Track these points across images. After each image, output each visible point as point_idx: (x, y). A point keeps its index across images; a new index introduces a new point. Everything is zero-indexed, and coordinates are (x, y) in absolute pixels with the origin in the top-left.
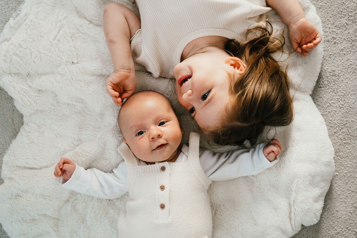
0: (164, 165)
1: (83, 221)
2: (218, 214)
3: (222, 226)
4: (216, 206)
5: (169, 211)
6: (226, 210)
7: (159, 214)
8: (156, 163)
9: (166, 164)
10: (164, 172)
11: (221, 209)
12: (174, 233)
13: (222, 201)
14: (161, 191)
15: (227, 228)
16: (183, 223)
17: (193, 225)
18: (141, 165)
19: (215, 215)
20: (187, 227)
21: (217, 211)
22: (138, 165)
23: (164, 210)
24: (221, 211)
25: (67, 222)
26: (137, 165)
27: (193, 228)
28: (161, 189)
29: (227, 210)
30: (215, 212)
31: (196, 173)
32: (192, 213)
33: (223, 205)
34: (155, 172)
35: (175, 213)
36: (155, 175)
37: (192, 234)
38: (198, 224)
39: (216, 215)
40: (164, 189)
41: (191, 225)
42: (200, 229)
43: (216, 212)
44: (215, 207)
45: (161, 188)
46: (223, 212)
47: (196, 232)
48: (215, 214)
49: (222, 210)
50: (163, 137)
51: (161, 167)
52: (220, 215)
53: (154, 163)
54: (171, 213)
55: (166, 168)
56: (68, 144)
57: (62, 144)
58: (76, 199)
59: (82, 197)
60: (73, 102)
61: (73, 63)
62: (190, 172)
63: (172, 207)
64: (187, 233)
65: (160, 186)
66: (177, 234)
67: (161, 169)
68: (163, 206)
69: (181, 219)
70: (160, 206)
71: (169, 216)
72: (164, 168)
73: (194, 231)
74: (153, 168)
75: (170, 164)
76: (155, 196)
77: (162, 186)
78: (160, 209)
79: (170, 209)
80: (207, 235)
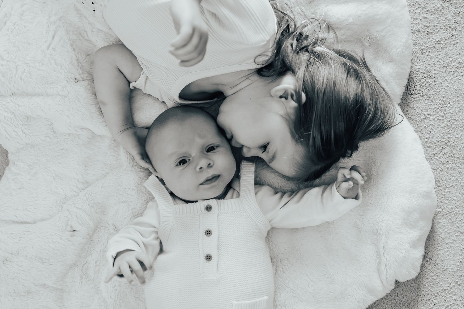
0: (210, 204)
1: (97, 291)
2: (280, 271)
3: (287, 287)
5: (218, 264)
7: (204, 267)
8: (198, 201)
9: (213, 203)
10: (210, 212)
12: (223, 292)
13: (285, 253)
14: (206, 237)
15: (292, 290)
16: (236, 279)
17: (249, 281)
18: (177, 204)
19: (276, 272)
20: (240, 284)
21: (279, 267)
24: (284, 267)
25: (75, 293)
26: (173, 204)
27: (249, 285)
29: (292, 265)
33: (286, 259)
34: (198, 213)
35: (225, 267)
36: (198, 216)
37: (247, 294)
38: (254, 280)
40: (210, 234)
41: (245, 281)
42: (257, 287)
43: (278, 268)
44: (276, 262)
45: (207, 233)
47: (252, 291)
49: (285, 266)
51: (205, 206)
52: (282, 273)
53: (196, 202)
54: (219, 266)
55: (213, 207)
56: (70, 188)
57: (62, 189)
58: (86, 262)
59: (93, 259)
60: (76, 131)
61: (76, 79)
62: (244, 212)
63: (221, 258)
64: (241, 291)
65: (205, 231)
66: (227, 293)
67: (205, 209)
68: (209, 257)
69: (233, 273)
70: (205, 258)
71: (218, 270)
72: (209, 207)
73: (249, 289)
74: (194, 207)
75: (217, 202)
76: (199, 244)
77: (208, 230)
78: (205, 261)
79: (218, 261)
80: (267, 295)
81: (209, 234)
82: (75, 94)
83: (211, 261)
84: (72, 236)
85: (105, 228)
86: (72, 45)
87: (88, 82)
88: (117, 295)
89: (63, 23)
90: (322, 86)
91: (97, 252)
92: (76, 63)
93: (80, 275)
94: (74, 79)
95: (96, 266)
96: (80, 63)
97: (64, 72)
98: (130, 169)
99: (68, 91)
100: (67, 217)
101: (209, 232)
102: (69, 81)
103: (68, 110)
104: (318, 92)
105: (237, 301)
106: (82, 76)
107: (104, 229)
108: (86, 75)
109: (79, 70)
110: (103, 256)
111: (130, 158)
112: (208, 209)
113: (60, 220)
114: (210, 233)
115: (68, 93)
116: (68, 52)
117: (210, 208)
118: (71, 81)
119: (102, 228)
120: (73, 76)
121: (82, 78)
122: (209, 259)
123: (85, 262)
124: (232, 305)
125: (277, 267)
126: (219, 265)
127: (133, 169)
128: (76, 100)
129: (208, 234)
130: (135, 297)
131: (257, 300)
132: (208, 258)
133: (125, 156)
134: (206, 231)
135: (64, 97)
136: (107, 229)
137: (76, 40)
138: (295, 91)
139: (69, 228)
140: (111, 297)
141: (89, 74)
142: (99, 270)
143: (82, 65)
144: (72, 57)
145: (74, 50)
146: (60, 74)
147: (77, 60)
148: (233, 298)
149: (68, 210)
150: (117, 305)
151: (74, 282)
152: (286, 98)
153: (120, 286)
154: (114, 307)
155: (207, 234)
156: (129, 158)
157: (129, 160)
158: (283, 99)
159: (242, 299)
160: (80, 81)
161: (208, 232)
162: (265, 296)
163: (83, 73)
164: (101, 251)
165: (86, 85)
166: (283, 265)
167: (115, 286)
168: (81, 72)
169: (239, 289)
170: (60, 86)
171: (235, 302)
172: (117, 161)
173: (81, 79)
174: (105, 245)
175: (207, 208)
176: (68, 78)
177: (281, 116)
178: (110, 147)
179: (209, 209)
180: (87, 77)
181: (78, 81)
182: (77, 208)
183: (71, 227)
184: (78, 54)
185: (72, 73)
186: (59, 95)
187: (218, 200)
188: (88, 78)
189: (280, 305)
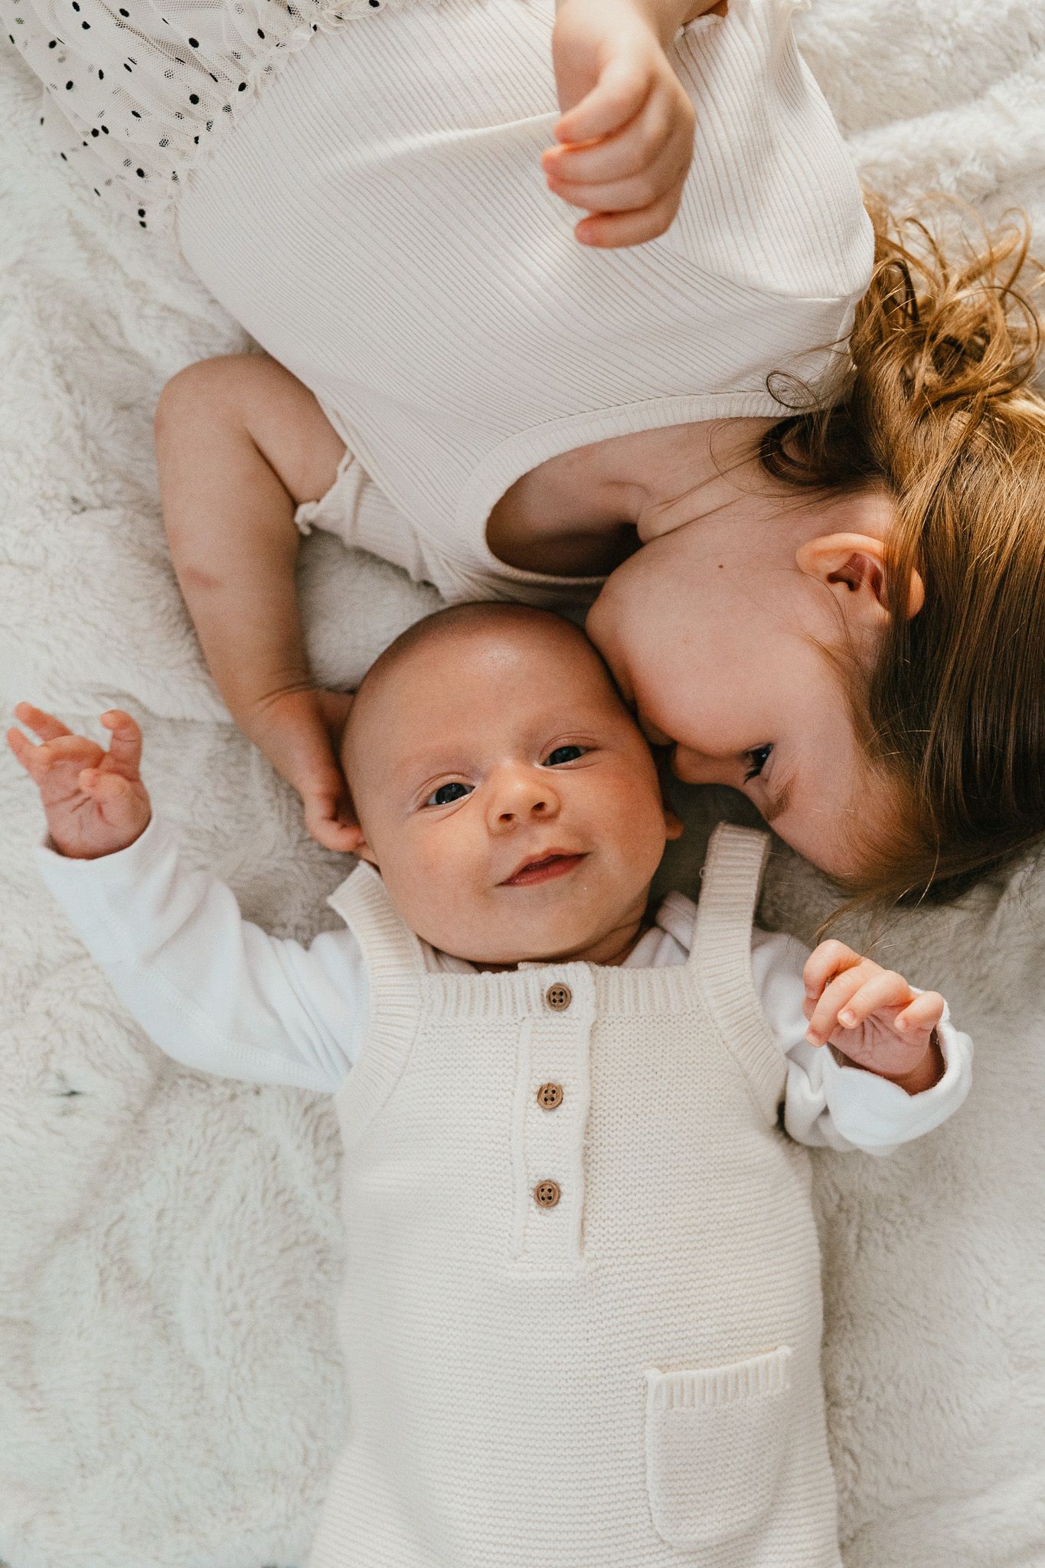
0: (564, 981)
1: (165, 1327)
2: (877, 1245)
3: (900, 1305)
4: (860, 1204)
5: (583, 1220)
6: (917, 1221)
7: (527, 1231)
8: (521, 966)
9: (577, 975)
10: (565, 1013)
11: (891, 1217)
12: (606, 1331)
13: (893, 1175)
14: (540, 1111)
15: (924, 1317)
16: (654, 1281)
17: (707, 1290)
18: (442, 970)
19: (857, 1254)
20: (672, 1303)
21: (869, 1230)
22: (429, 969)
23: (556, 1213)
24: (889, 1229)
25: (80, 1335)
26: (422, 969)
27: (707, 1306)
28: (542, 1101)
29: (922, 1220)
30: (859, 1236)
31: (732, 1026)
32: (702, 1232)
33: (898, 1199)
34: (514, 1011)
35: (612, 1231)
36: (515, 1028)
37: (701, 1339)
38: (730, 1287)
39: (862, 1254)
40: (557, 1101)
41: (692, 1292)
42: (741, 1312)
43: (865, 1234)
44: (857, 1209)
45: (543, 1095)
46: (898, 1231)
47: (723, 1327)
48: (860, 1248)
49: (893, 1223)
50: (563, 817)
51: (546, 989)
52: (882, 1251)
53: (511, 967)
54: (590, 1229)
55: (575, 994)
56: (55, 927)
57: (25, 931)
58: (122, 1218)
59: (149, 1205)
60: (77, 703)
61: (75, 500)
62: (699, 1022)
63: (596, 1195)
64: (676, 1329)
65: (538, 1089)
66: (621, 1336)
67: (545, 999)
68: (550, 1190)
69: (644, 1258)
70: (532, 1193)
71: (582, 1243)
72: (561, 994)
73: (709, 1322)
74: (503, 988)
75: (594, 973)
76: (510, 1139)
77: (549, 1085)
78: (533, 1208)
79: (584, 1209)
80: (789, 1345)
81: (553, 1099)
82: (72, 561)
83: (559, 1206)
84: (64, 1114)
85: (195, 1082)
86: (59, 370)
87: (120, 511)
88: (243, 1345)
89: (25, 285)
90: (999, 556)
91: (164, 1174)
92: (76, 441)
93: (97, 1265)
94: (70, 501)
95: (159, 1230)
96: (93, 438)
97: (32, 475)
98: (290, 853)
99: (46, 550)
100: (44, 1039)
101: (554, 1092)
102: (47, 507)
103: (46, 620)
104: (976, 576)
105: (660, 1367)
106: (100, 488)
107: (191, 1086)
108: (117, 485)
109: (89, 465)
110: (187, 1190)
111: (289, 807)
112: (554, 1001)
113: (18, 1053)
114: (554, 1096)
115: (46, 557)
116: (45, 397)
117: (563, 997)
118: (59, 511)
119: (180, 1082)
120: (64, 490)
121: (98, 496)
122: (550, 1198)
123: (115, 1217)
124: (643, 1384)
125: (860, 1231)
126: (585, 1222)
127: (301, 853)
128: (76, 580)
129: (549, 1102)
130: (311, 1350)
131: (749, 1362)
132: (544, 1194)
133: (271, 801)
134: (541, 1090)
135: (29, 572)
136: (203, 1086)
137: (76, 349)
138: (887, 562)
139: (52, 1084)
140: (218, 1352)
141: (126, 480)
142: (170, 1247)
143: (99, 448)
144: (60, 418)
145: (69, 389)
146: (14, 483)
147: (81, 427)
148: (647, 1357)
149: (48, 1014)
150: (243, 1379)
151: (75, 1294)
152: (853, 586)
153: (251, 1306)
154: (230, 1390)
155: (546, 1100)
156: (285, 809)
157: (284, 815)
158: (840, 589)
159: (681, 1358)
160: (93, 508)
161: (550, 1092)
162: (780, 1345)
163: (103, 479)
164: (178, 1171)
165: (116, 522)
166: (886, 1220)
167: (234, 1308)
168: (95, 475)
169: (669, 1322)
170: (16, 527)
171: (654, 1376)
172: (238, 822)
173: (96, 502)
174: (195, 1146)
175: (552, 998)
176: (44, 496)
177: (826, 652)
178: (211, 767)
179: (561, 1001)
180: (119, 493)
181: (84, 510)
182: (85, 1005)
183: (61, 1077)
184: (83, 403)
185: (60, 479)
186: (11, 563)
187: (596, 967)
188: (124, 498)
189: (876, 1378)
